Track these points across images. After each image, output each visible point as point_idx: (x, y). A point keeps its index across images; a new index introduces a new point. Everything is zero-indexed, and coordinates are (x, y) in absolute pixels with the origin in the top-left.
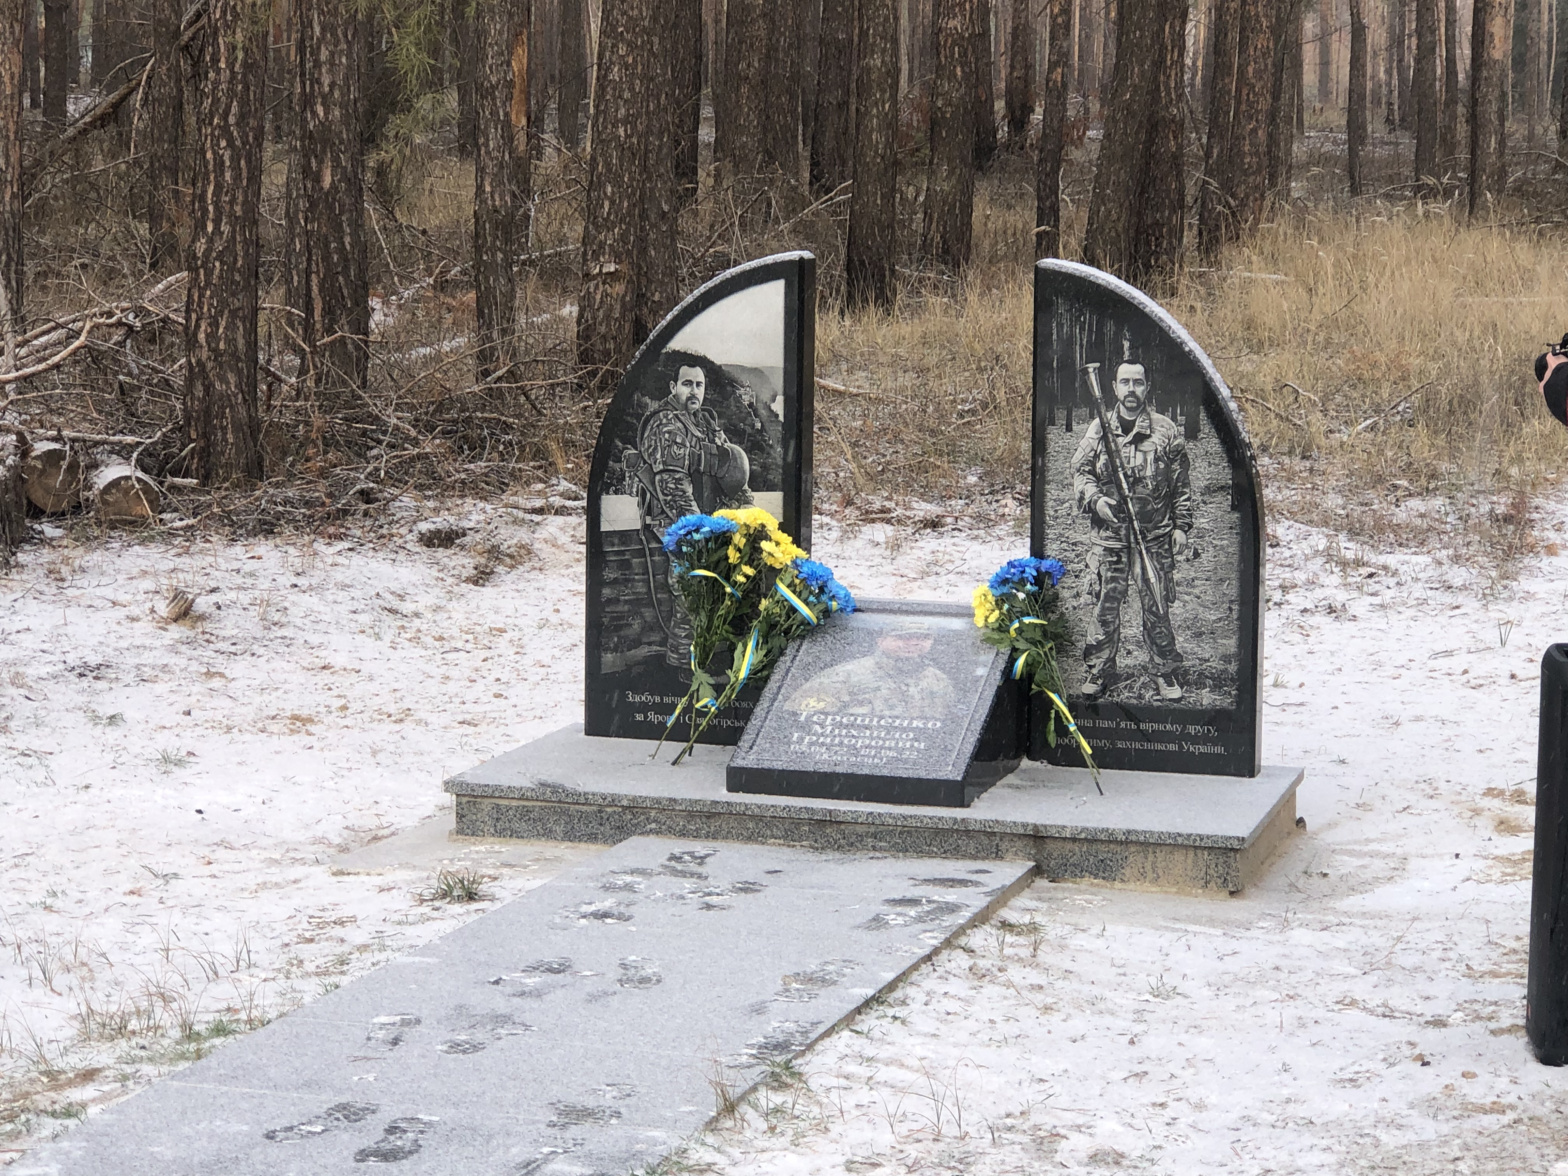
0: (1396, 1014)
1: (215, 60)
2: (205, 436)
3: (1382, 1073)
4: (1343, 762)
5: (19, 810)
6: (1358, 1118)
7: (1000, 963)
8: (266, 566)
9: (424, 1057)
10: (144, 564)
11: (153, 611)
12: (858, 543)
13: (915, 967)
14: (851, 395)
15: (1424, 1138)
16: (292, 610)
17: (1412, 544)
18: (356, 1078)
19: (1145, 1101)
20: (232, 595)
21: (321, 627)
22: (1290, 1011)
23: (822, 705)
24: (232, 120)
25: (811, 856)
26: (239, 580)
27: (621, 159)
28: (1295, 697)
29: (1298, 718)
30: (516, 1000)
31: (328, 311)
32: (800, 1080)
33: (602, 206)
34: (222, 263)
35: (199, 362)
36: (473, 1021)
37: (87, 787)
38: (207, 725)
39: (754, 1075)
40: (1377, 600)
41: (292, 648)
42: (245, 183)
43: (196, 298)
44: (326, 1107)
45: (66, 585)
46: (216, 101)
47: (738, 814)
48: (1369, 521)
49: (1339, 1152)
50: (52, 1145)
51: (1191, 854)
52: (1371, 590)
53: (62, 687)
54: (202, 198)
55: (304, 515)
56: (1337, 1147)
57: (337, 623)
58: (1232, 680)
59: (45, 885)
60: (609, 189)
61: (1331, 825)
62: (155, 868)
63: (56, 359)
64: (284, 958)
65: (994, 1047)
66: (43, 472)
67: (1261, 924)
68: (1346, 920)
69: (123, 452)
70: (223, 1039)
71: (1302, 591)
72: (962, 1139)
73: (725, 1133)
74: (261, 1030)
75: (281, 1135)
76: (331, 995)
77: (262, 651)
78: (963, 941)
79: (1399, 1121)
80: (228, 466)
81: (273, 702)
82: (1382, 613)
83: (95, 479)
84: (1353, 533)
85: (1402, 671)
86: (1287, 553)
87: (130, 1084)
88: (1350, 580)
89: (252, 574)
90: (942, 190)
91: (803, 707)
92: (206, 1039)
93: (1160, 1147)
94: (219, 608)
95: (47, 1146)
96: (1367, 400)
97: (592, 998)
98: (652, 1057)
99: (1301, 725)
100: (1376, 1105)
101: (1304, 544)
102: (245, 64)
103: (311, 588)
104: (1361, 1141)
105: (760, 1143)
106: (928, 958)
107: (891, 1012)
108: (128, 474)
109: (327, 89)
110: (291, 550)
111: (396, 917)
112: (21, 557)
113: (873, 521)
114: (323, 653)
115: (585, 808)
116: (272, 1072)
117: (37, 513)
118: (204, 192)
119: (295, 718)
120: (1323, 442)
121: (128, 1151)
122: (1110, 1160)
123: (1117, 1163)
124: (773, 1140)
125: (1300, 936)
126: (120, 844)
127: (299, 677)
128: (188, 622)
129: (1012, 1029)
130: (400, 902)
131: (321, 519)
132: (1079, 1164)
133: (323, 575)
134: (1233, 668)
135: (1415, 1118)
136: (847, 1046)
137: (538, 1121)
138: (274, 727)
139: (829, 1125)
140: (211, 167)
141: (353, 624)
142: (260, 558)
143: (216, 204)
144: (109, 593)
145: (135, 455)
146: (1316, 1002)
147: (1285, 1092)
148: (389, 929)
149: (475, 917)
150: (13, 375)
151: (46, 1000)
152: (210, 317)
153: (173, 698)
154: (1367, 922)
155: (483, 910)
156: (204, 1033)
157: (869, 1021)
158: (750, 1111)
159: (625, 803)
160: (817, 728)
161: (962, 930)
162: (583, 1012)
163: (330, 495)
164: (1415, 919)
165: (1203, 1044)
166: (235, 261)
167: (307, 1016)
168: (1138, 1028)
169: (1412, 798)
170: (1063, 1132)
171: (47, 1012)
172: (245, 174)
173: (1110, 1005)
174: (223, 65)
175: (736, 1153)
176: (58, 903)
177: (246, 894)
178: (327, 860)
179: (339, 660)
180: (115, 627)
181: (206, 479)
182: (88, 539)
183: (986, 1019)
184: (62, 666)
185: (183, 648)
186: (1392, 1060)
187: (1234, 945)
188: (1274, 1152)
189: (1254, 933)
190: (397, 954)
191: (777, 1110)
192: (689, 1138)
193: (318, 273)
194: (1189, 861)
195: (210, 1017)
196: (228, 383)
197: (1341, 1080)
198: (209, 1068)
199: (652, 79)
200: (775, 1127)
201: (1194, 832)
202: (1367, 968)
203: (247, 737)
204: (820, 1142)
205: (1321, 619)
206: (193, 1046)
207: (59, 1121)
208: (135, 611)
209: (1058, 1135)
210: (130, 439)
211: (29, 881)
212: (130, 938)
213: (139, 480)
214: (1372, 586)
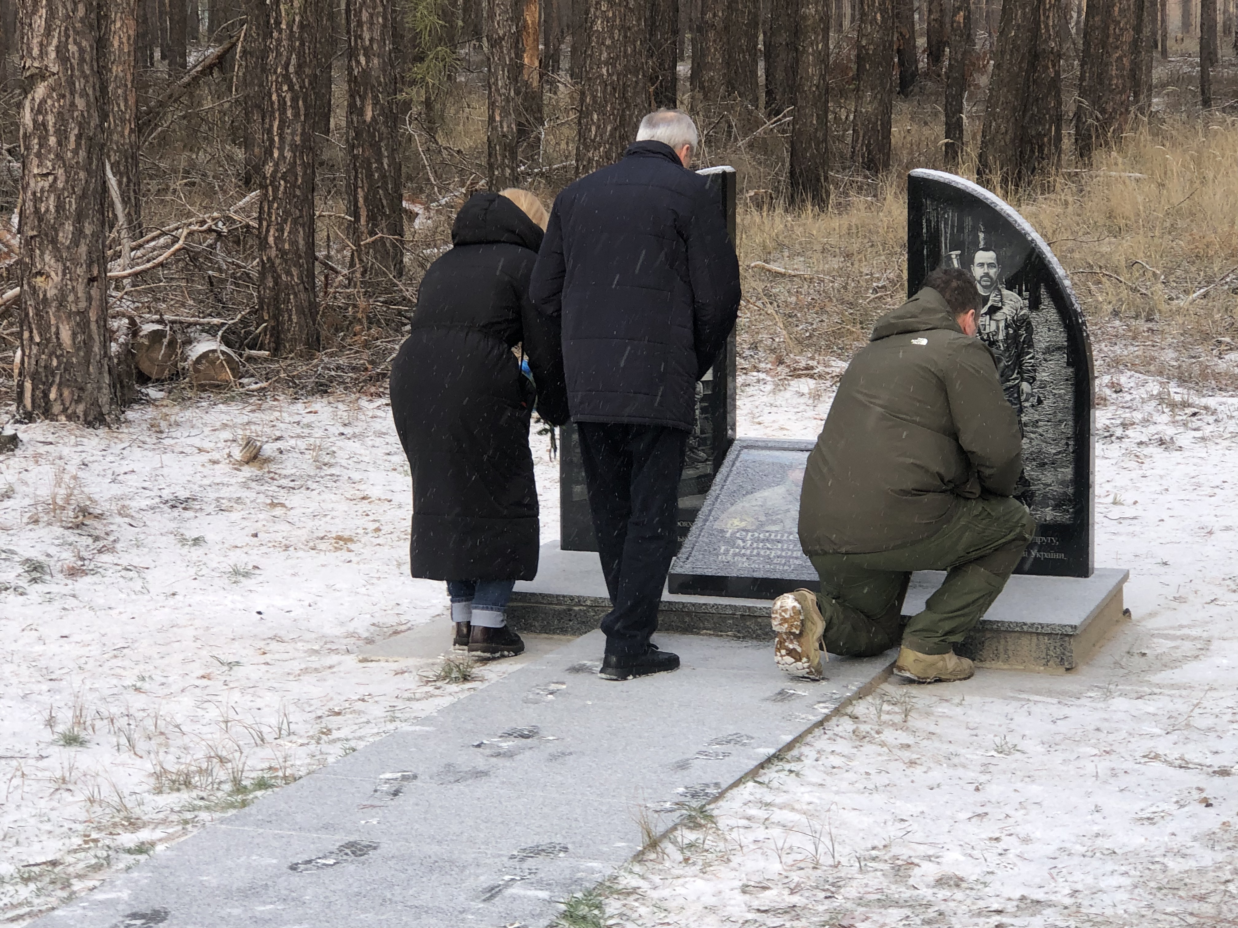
0: (1190, 766)
1: (278, 23)
2: (275, 317)
3: (1174, 813)
4: (1165, 564)
5: (121, 613)
6: (1151, 849)
7: (877, 727)
8: (320, 418)
9: (417, 805)
10: (225, 418)
11: (229, 456)
12: (788, 394)
13: (809, 731)
14: (790, 276)
15: (1203, 864)
16: (339, 453)
17: (1229, 388)
18: (363, 822)
19: (984, 836)
20: (292, 442)
21: (362, 466)
22: (1104, 765)
23: (743, 524)
24: (291, 69)
25: (735, 643)
26: (298, 430)
27: (604, 92)
28: (1130, 512)
29: (1131, 529)
30: (494, 760)
31: (371, 218)
32: (713, 822)
33: (590, 131)
34: (286, 182)
35: (269, 259)
36: (458, 777)
37: (174, 594)
38: (270, 545)
39: (675, 817)
40: (1198, 434)
41: (338, 484)
42: (302, 118)
43: (266, 209)
44: (338, 844)
45: (164, 435)
46: (279, 54)
47: (677, 611)
48: (1196, 369)
49: (1134, 876)
50: (125, 875)
51: (1035, 639)
52: (1194, 426)
53: (158, 516)
54: (270, 131)
55: (352, 378)
56: (1132, 872)
57: (375, 463)
58: (1070, 500)
59: (136, 672)
60: (595, 117)
61: (1152, 615)
62: (222, 658)
63: (161, 259)
64: (318, 727)
65: (867, 794)
66: (149, 347)
67: (1089, 694)
68: (1157, 691)
69: (211, 330)
70: (263, 792)
71: (1139, 428)
72: (836, 867)
73: (649, 864)
74: (292, 785)
75: (302, 867)
76: (349, 757)
77: (314, 486)
78: (849, 710)
79: (1184, 851)
80: (294, 340)
81: (323, 526)
82: (1202, 444)
83: (190, 353)
84: (1182, 380)
85: (1216, 490)
86: (1128, 397)
87: (189, 827)
88: (1178, 418)
89: (309, 426)
90: (867, 112)
91: (729, 526)
92: (251, 791)
93: (992, 873)
94: (281, 452)
95: (121, 876)
96: (1202, 273)
97: (553, 758)
98: (596, 804)
99: (1133, 535)
100: (1166, 839)
101: (1142, 390)
102: (302, 26)
103: (354, 436)
104: (1152, 867)
105: (676, 872)
106: (820, 724)
107: (788, 766)
108: (214, 348)
109: (367, 43)
110: (341, 406)
111: (407, 695)
112: (130, 415)
113: (799, 376)
114: (362, 487)
115: (558, 607)
116: (299, 818)
117: (144, 379)
118: (271, 126)
119: (339, 538)
120: (1164, 307)
121: (183, 879)
122: (952, 883)
123: (958, 886)
124: (687, 868)
125: (1120, 704)
126: (196, 639)
127: (344, 506)
128: (257, 464)
129: (883, 779)
130: (410, 682)
131: (365, 381)
132: (928, 886)
133: (365, 425)
134: (1070, 490)
135: (1197, 848)
136: (751, 794)
137: (502, 855)
138: (322, 546)
139: (731, 857)
140: (276, 106)
141: (387, 464)
142: (316, 412)
143: (281, 136)
144: (197, 442)
145: (220, 333)
146: (1127, 756)
147: (1096, 829)
148: (400, 704)
149: (467, 694)
150: (129, 271)
151: (130, 761)
152: (278, 224)
153: (245, 523)
154: (1173, 692)
155: (474, 689)
156: (250, 787)
157: (770, 774)
158: (670, 846)
159: (588, 603)
160: (740, 542)
161: (849, 701)
162: (545, 769)
163: (372, 362)
164: (1211, 689)
165: (1033, 790)
166: (296, 179)
167: (329, 773)
168: (983, 778)
169: (1219, 592)
170: (916, 861)
171: (131, 771)
172: (302, 112)
173: (962, 760)
174: (284, 26)
175: (656, 879)
176: (146, 686)
177: (291, 677)
178: (356, 649)
179: (375, 492)
180: (200, 469)
181: (276, 351)
182: (183, 399)
183: (863, 771)
184: (158, 500)
185: (253, 485)
186: (1182, 803)
187: (1066, 711)
188: (1082, 876)
189: (1083, 701)
190: (403, 724)
191: (691, 846)
192: (620, 867)
193: (362, 188)
194: (1034, 645)
195: (254, 775)
196: (292, 276)
197: (1141, 819)
198: (250, 815)
199: (629, 29)
200: (688, 859)
201: (1036, 621)
202: (1170, 729)
203: (301, 554)
204: (723, 871)
205: (1154, 450)
206: (240, 797)
207: (133, 856)
208: (216, 456)
209: (912, 863)
210: (216, 321)
211: (124, 668)
212: (200, 712)
213: (223, 353)
214: (1195, 422)
